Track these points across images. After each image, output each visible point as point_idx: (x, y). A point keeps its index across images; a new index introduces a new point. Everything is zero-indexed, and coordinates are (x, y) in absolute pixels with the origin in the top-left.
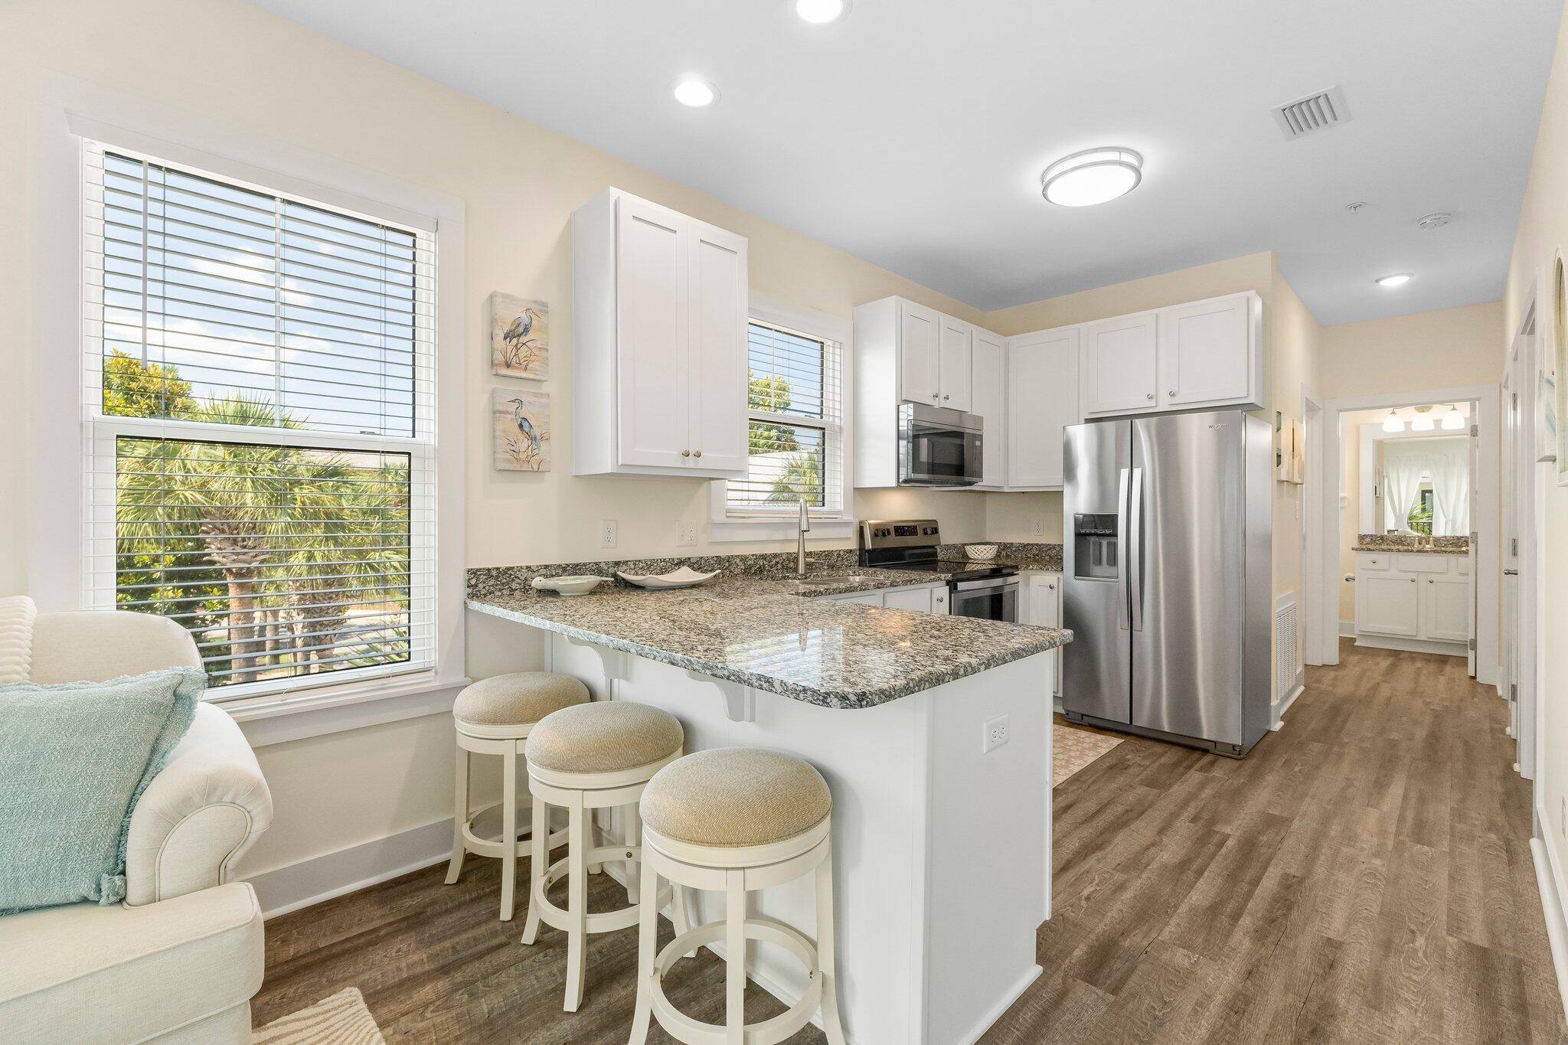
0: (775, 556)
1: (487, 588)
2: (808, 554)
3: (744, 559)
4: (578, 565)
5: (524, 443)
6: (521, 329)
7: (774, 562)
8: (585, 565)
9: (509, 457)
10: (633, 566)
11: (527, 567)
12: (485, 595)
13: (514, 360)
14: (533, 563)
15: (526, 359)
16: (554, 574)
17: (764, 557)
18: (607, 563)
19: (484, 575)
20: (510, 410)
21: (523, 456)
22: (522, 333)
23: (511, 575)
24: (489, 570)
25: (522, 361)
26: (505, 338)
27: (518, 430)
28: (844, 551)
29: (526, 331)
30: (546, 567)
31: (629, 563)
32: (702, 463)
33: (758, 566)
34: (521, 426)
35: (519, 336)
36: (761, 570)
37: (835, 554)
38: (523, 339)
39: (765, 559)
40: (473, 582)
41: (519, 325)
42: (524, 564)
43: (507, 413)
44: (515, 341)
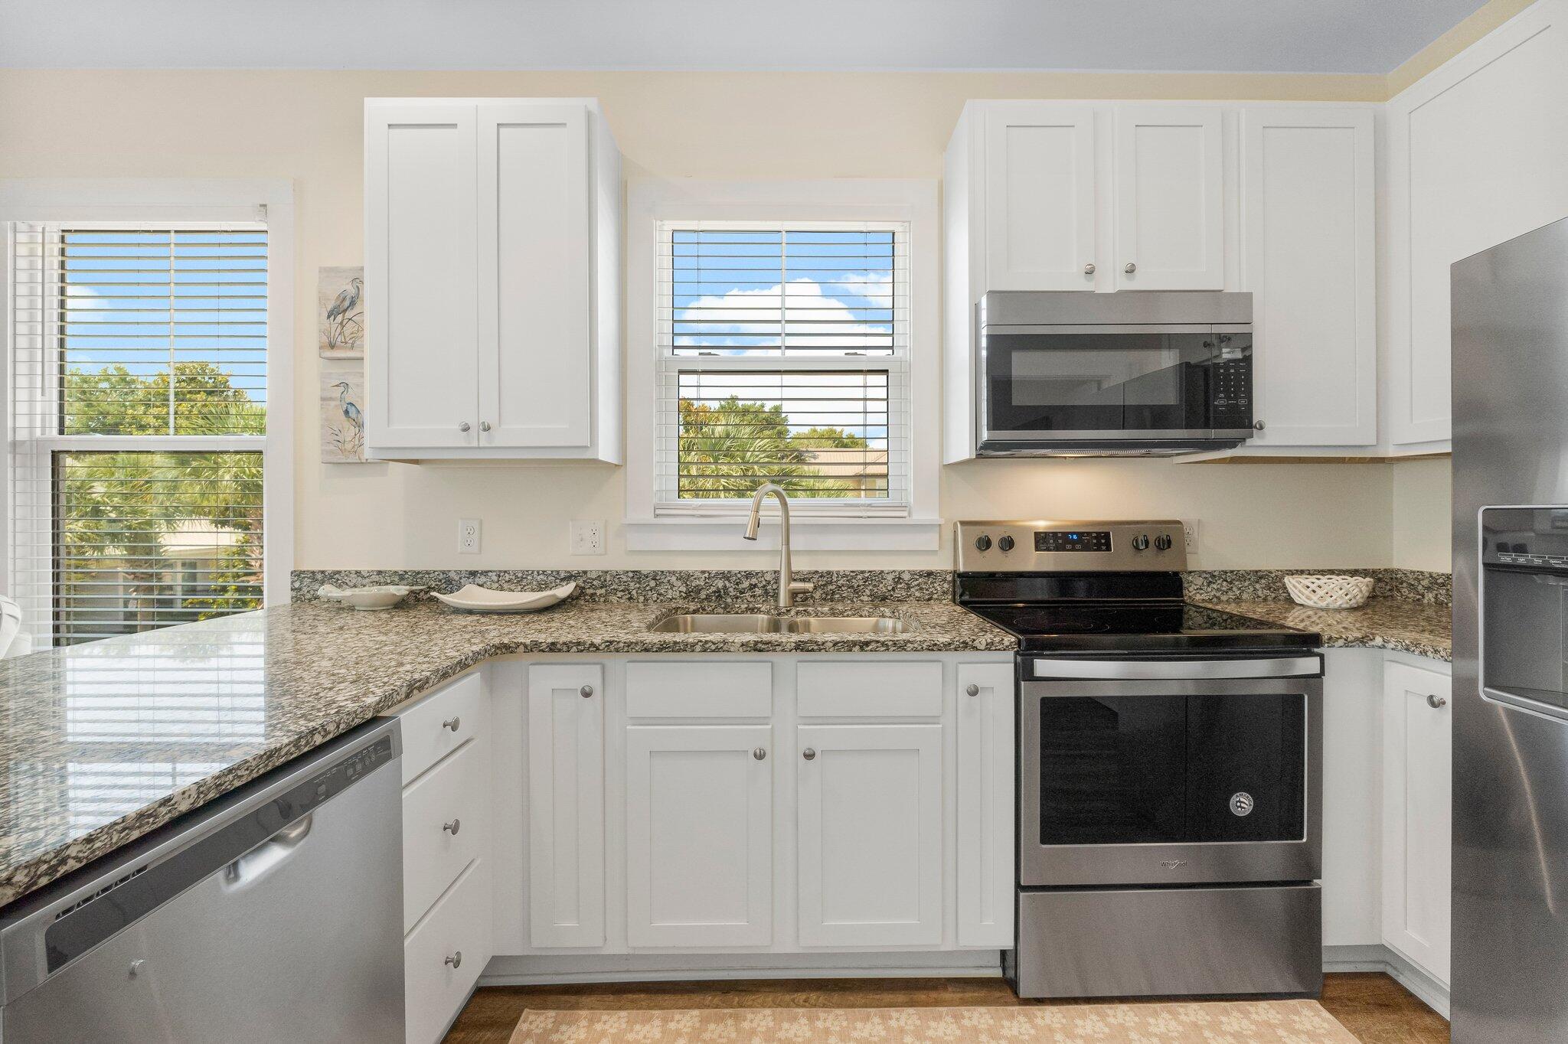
0: (749, 575)
1: (312, 592)
2: (793, 577)
3: (685, 577)
4: (419, 573)
5: (350, 431)
6: (347, 303)
7: (746, 584)
8: (428, 573)
9: (332, 447)
10: (495, 578)
11: (357, 572)
12: (310, 600)
13: (339, 340)
14: (364, 568)
15: (352, 335)
16: (389, 582)
17: (725, 576)
18: (458, 572)
19: (309, 578)
20: (334, 395)
21: (348, 446)
22: (348, 308)
23: (338, 580)
24: (313, 572)
25: (347, 339)
26: (329, 317)
27: (343, 417)
28: (913, 573)
29: (353, 303)
30: (380, 573)
31: (490, 574)
32: (500, 438)
33: (713, 589)
34: (347, 412)
35: (345, 311)
36: (719, 595)
37: (890, 577)
38: (349, 314)
39: (728, 579)
40: (297, 585)
41: (344, 299)
42: (354, 568)
43: (331, 399)
44: (339, 318)
